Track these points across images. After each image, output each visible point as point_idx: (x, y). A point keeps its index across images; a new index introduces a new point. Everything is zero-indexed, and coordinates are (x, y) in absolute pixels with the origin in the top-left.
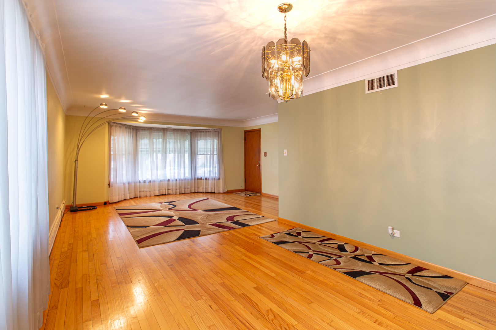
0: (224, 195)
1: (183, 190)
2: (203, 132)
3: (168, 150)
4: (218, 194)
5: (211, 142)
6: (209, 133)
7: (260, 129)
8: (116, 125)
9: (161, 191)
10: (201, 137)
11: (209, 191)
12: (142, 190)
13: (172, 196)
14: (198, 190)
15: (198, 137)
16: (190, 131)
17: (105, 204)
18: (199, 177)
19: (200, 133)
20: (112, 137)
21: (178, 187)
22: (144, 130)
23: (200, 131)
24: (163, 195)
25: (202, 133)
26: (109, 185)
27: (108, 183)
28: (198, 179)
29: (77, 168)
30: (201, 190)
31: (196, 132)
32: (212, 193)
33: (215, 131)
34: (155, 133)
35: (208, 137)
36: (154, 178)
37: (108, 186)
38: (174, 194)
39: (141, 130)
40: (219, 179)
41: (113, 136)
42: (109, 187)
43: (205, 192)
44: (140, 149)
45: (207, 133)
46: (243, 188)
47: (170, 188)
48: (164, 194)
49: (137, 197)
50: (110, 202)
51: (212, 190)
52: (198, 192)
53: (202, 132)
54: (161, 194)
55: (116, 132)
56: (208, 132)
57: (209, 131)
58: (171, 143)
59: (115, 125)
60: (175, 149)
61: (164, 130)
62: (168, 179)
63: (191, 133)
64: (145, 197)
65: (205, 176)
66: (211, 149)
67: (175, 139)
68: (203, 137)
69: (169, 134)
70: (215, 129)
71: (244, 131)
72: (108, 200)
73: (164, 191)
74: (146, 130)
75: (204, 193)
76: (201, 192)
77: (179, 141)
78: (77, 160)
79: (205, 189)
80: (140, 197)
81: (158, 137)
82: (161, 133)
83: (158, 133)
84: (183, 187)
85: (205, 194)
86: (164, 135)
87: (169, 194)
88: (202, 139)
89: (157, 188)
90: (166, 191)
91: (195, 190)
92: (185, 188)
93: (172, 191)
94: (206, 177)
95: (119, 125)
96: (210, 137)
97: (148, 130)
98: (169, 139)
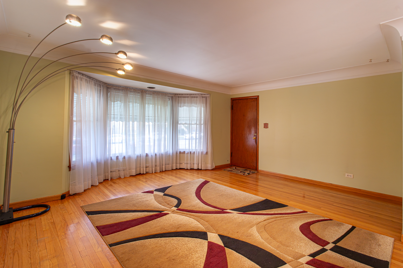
0: (212, 172)
1: (164, 167)
2: (188, 97)
3: (147, 118)
4: (205, 171)
5: (197, 109)
6: (195, 99)
7: (258, 96)
8: (82, 76)
9: (138, 169)
10: (184, 103)
11: (196, 167)
12: (114, 169)
13: (151, 175)
14: (180, 166)
15: (181, 103)
16: (171, 96)
17: (63, 197)
18: (182, 151)
19: (183, 99)
20: (75, 95)
21: (158, 163)
22: (118, 89)
23: (184, 96)
24: (140, 174)
25: (187, 99)
26: (69, 167)
27: (68, 165)
28: (180, 152)
29: (13, 142)
30: (184, 166)
31: (179, 97)
32: (198, 169)
33: (203, 97)
34: (131, 96)
35: (194, 103)
36: (130, 153)
37: (68, 169)
38: (154, 172)
39: (114, 89)
40: (207, 153)
41: (77, 94)
42: (70, 170)
43: (189, 169)
44: (112, 116)
45: (193, 99)
46: (229, 162)
47: (149, 164)
48: (142, 173)
49: (108, 180)
50: (71, 193)
51: (198, 166)
52: (180, 169)
53: (186, 97)
54: (138, 173)
55: (81, 88)
56: (194, 97)
57: (196, 96)
58: (150, 109)
59: (80, 76)
60: (155, 117)
61: (142, 92)
62: (146, 154)
63: (172, 97)
64: (118, 179)
65: (189, 149)
66: (197, 117)
67: (154, 104)
68: (188, 103)
69: (148, 98)
70: (202, 94)
71: (231, 99)
72: (67, 190)
73: (142, 169)
74: (120, 90)
75: (187, 169)
76: (184, 169)
77: (159, 106)
78: (12, 128)
79: (189, 165)
80: (112, 179)
81: (134, 101)
82: (139, 96)
83: (135, 95)
84: (164, 163)
85: (189, 171)
86: (143, 98)
87: (147, 173)
88: (185, 106)
89: (134, 166)
90: (144, 169)
91: (176, 166)
92: (166, 165)
93: (151, 169)
94: (190, 151)
95: (86, 78)
96: (196, 103)
97: (122, 90)
98: (148, 103)
